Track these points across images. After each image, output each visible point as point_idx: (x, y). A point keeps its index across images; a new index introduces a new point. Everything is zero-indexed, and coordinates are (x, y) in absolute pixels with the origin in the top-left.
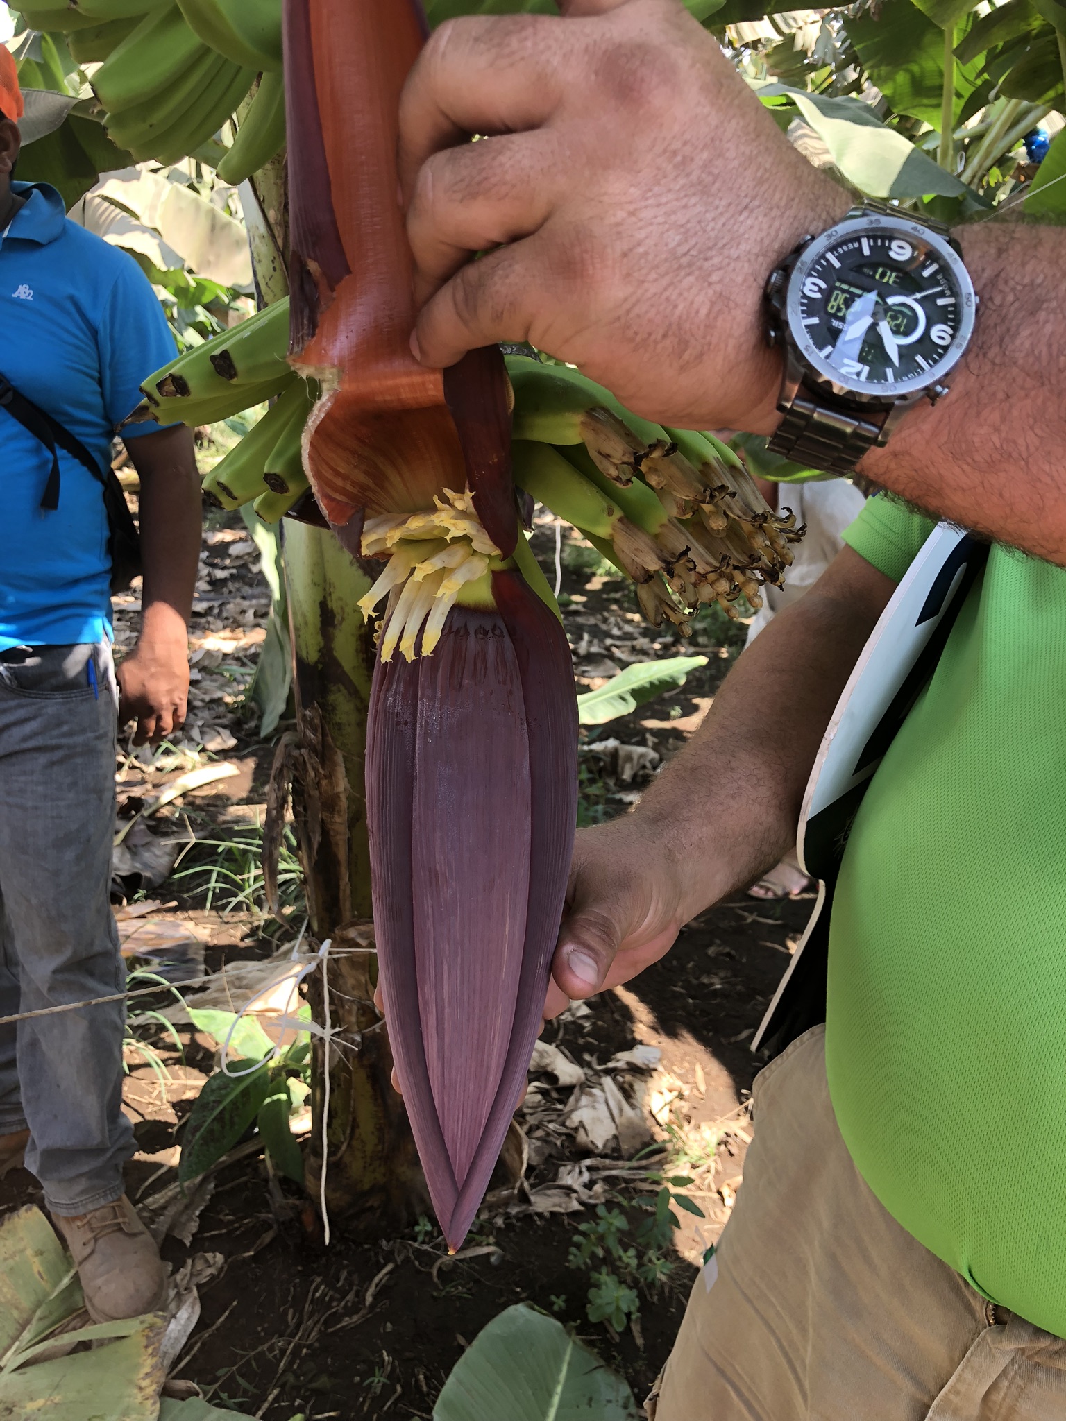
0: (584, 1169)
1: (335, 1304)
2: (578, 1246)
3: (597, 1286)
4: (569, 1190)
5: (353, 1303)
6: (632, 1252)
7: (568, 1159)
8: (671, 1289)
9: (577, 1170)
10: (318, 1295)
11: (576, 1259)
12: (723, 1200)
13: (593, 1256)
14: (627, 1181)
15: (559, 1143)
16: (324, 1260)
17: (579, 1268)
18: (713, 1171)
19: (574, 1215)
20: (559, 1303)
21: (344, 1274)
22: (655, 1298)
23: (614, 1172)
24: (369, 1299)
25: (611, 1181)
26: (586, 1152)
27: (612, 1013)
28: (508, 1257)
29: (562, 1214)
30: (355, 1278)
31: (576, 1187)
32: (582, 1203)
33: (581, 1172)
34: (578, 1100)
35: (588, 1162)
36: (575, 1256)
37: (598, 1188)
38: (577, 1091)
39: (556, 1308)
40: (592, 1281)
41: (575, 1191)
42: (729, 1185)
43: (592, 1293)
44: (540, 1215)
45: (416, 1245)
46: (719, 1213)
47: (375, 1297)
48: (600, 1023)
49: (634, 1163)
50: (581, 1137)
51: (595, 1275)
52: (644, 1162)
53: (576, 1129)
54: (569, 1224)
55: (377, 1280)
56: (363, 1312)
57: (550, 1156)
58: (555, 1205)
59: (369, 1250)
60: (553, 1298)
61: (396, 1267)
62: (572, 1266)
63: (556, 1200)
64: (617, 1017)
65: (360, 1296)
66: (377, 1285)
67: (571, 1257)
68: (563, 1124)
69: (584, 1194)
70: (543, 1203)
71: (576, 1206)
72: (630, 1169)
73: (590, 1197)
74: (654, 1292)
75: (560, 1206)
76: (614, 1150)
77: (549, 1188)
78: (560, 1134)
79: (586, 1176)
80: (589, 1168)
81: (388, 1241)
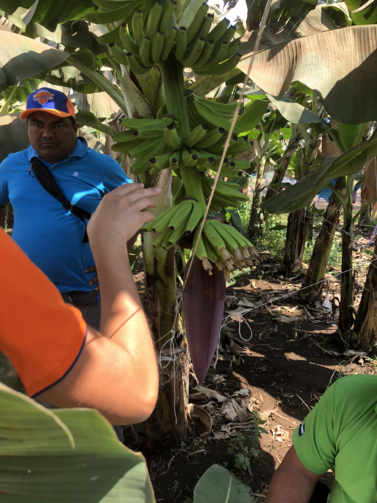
1: (159, 468)
2: (230, 447)
4: (225, 432)
5: (164, 468)
7: (224, 424)
8: (259, 458)
9: (227, 426)
10: (153, 466)
13: (235, 450)
16: (154, 456)
17: (231, 454)
20: (226, 464)
21: (161, 459)
22: (255, 462)
23: (238, 427)
26: (229, 421)
28: (209, 452)
29: (224, 439)
30: (164, 460)
34: (225, 406)
35: (230, 424)
36: (229, 450)
37: (234, 431)
38: (224, 403)
42: (273, 428)
44: (217, 440)
45: (181, 450)
46: (271, 437)
47: (171, 466)
48: (228, 383)
49: (244, 424)
50: (227, 417)
51: (236, 455)
52: (247, 423)
53: (225, 415)
54: (226, 442)
56: (168, 470)
57: (218, 423)
58: (221, 437)
59: (167, 452)
64: (234, 381)
65: (166, 465)
66: (171, 462)
68: (221, 414)
69: (230, 433)
70: (218, 436)
71: (228, 437)
77: (219, 432)
78: (220, 417)
79: (230, 428)
81: (173, 449)
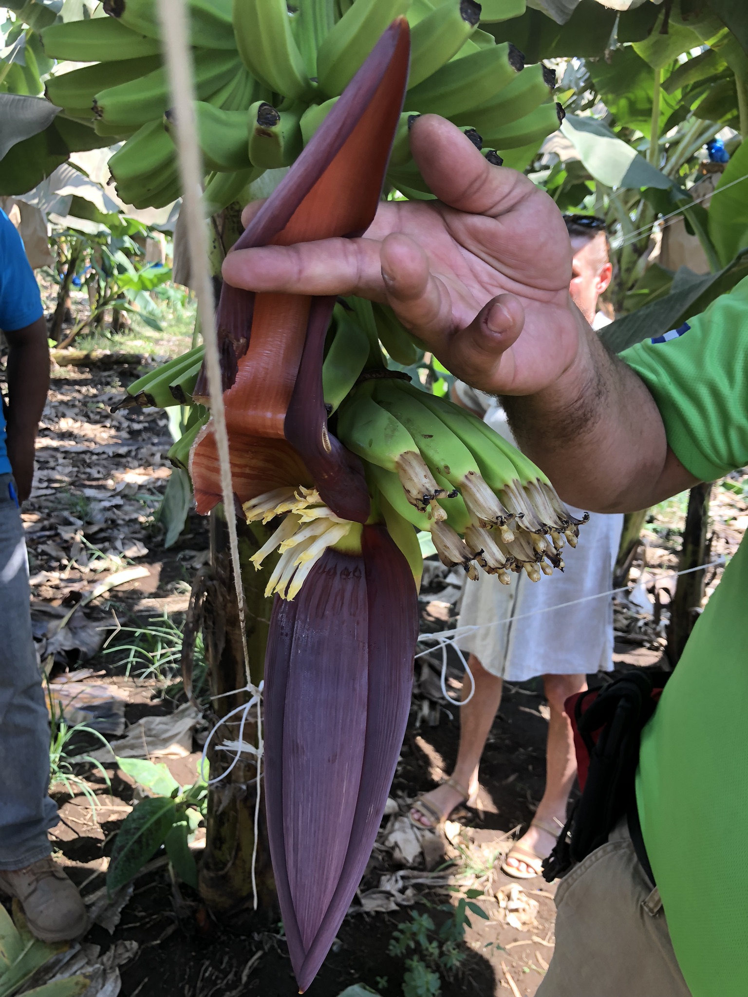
0: (399, 878)
1: (219, 981)
2: (397, 940)
3: (410, 970)
4: (388, 895)
5: (233, 981)
6: (435, 944)
7: (387, 870)
8: (463, 973)
9: (394, 878)
10: (207, 975)
11: (395, 949)
12: (498, 902)
13: (408, 947)
14: (430, 887)
15: (380, 857)
16: (211, 948)
17: (396, 956)
18: (491, 880)
19: (392, 913)
20: (383, 982)
21: (226, 959)
22: (452, 979)
23: (420, 881)
24: (244, 979)
25: (418, 887)
26: (399, 866)
27: (417, 760)
28: (346, 947)
29: (383, 913)
30: (235, 962)
31: (394, 892)
32: (398, 904)
33: (396, 881)
34: (393, 825)
35: (401, 873)
36: (394, 946)
37: (409, 892)
38: (392, 818)
39: (380, 986)
40: (406, 966)
41: (393, 896)
42: (503, 892)
43: (407, 976)
44: (368, 913)
45: (278, 936)
46: (496, 913)
47: (249, 977)
48: (409, 768)
49: (435, 874)
50: (397, 854)
51: (408, 962)
52: (442, 874)
53: (393, 848)
54: (389, 921)
55: (250, 963)
56: (240, 988)
57: (375, 868)
58: (378, 906)
59: (244, 940)
60: (378, 979)
61: (265, 954)
62: (392, 954)
63: (379, 902)
64: (421, 763)
65: (238, 975)
66: (250, 968)
67: (391, 947)
68: (383, 844)
69: (399, 897)
70: (371, 904)
71: (393, 907)
72: (433, 878)
73: (404, 900)
74: (451, 974)
75: (382, 906)
76: (420, 863)
77: (374, 893)
78: (381, 851)
79: (400, 884)
80: (403, 878)
81: (258, 934)
